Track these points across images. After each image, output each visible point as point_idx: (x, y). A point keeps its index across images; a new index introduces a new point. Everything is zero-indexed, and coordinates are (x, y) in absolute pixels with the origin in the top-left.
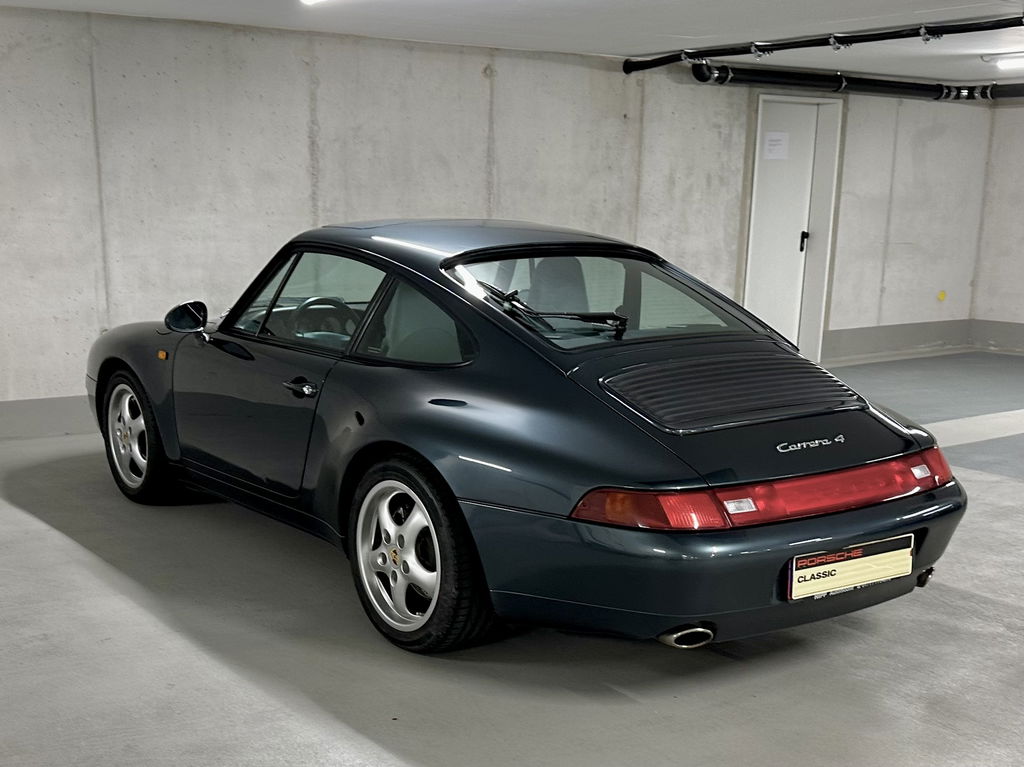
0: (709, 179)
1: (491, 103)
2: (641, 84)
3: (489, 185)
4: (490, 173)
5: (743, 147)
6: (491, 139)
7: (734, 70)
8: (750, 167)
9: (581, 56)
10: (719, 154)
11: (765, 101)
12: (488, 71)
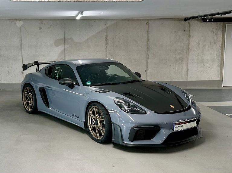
0: (211, 43)
1: (148, 29)
2: (189, 23)
3: (147, 45)
4: (148, 43)
5: (222, 36)
6: (148, 36)
7: (214, 19)
8: (224, 40)
9: (172, 19)
10: (214, 37)
11: (227, 25)
12: (147, 23)
